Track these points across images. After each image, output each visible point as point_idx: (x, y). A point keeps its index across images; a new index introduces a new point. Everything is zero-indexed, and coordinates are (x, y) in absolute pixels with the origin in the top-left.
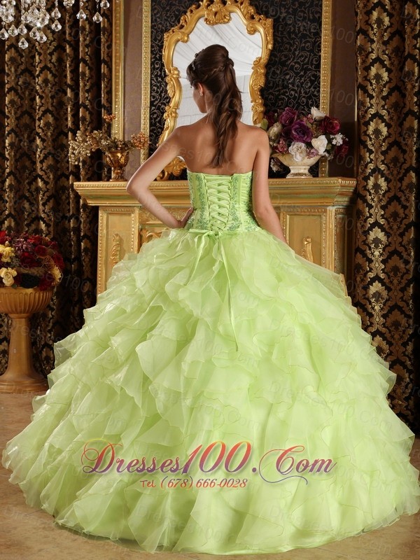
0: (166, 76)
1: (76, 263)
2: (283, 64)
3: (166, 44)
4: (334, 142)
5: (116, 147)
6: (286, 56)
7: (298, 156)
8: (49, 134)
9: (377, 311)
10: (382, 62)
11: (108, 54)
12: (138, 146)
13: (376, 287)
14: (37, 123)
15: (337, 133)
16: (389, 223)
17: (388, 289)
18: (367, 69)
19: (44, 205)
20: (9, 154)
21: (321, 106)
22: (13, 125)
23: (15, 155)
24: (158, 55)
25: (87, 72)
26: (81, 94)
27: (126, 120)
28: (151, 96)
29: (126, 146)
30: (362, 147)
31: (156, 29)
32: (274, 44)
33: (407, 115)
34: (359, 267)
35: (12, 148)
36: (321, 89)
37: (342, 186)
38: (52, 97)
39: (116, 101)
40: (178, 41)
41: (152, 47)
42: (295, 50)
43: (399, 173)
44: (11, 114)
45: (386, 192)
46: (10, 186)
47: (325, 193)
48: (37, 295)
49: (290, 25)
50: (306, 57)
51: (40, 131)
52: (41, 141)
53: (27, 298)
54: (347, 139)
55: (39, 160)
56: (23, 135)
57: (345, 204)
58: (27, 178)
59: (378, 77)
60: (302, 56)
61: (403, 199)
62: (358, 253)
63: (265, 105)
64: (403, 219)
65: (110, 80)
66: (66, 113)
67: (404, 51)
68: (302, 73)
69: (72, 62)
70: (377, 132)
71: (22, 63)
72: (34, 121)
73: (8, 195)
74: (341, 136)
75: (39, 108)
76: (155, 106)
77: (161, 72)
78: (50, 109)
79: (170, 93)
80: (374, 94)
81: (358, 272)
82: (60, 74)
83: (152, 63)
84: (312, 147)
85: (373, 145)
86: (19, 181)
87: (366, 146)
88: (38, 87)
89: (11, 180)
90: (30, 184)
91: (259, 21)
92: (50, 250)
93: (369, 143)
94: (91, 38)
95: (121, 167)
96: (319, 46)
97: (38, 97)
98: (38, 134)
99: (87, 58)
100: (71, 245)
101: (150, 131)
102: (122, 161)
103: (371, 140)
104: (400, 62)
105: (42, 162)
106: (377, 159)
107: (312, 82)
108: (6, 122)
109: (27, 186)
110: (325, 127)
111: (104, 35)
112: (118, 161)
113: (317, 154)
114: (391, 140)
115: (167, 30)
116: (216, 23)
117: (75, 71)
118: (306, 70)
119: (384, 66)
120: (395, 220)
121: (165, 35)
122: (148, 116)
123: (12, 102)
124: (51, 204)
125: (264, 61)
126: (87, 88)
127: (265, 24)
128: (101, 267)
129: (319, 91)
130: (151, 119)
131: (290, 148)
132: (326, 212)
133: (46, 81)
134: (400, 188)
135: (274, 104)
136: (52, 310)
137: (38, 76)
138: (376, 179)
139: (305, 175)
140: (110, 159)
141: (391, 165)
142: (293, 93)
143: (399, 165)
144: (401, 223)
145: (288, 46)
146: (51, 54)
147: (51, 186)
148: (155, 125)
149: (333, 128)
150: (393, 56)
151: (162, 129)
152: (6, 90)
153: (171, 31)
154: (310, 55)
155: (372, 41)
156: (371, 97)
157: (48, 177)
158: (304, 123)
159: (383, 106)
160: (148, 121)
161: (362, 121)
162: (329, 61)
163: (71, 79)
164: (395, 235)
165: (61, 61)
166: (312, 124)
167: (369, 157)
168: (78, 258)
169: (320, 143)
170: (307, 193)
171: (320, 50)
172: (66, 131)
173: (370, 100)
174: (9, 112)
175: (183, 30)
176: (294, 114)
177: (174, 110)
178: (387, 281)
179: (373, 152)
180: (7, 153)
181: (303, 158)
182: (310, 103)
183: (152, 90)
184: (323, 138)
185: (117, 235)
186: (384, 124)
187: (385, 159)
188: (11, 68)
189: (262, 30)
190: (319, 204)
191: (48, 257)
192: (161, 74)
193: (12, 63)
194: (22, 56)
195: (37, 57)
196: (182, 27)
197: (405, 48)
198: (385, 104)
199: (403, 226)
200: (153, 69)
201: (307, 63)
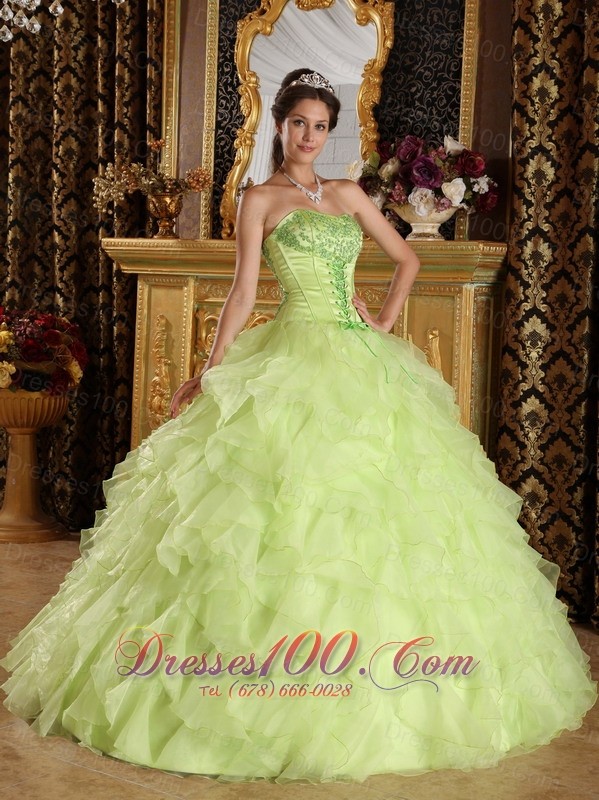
0: (239, 84)
1: (106, 356)
2: (408, 70)
3: (239, 36)
4: (476, 189)
5: (164, 188)
6: (412, 58)
7: (422, 208)
8: (72, 166)
9: (532, 439)
10: (549, 70)
11: (156, 50)
12: (194, 188)
13: (531, 405)
14: (54, 150)
15: (481, 174)
16: (553, 311)
17: (550, 408)
18: (527, 80)
19: (62, 269)
20: (12, 194)
21: (461, 135)
22: (20, 152)
23: (23, 196)
24: (229, 53)
25: (127, 76)
26: (117, 108)
27: (181, 147)
28: (217, 113)
29: (178, 187)
30: (516, 196)
31: (226, 15)
32: (395, 41)
33: (583, 150)
34: (508, 374)
35: (17, 186)
36: (462, 109)
37: (483, 255)
38: (77, 113)
39: (167, 121)
40: (257, 32)
41: (220, 40)
42: (426, 50)
43: (569, 236)
44: (17, 135)
45: (550, 264)
46: (14, 240)
47: (459, 264)
48: (47, 401)
49: (418, 11)
50: (441, 61)
51: (58, 161)
52: (60, 175)
53: (32, 405)
54: (496, 185)
55: (55, 204)
56: (34, 167)
57: (491, 280)
58: (40, 230)
59: (543, 92)
60: (435, 59)
61: (574, 275)
62: (507, 354)
63: (380, 131)
64: (574, 305)
65: (160, 88)
66: (96, 136)
67: (582, 55)
68: (434, 85)
69: (105, 60)
70: (539, 174)
71: (35, 60)
72: (51, 145)
73: (10, 255)
74: (487, 180)
75: (58, 128)
76: (223, 128)
77: (232, 78)
78: (74, 129)
79: (244, 110)
80: (537, 119)
81: (506, 382)
82: (88, 78)
83: (220, 65)
84: (443, 196)
85: (533, 193)
86: (27, 235)
87: (522, 196)
88: (56, 97)
89: (15, 233)
90: (43, 238)
91: (374, 6)
92: (66, 336)
93: (527, 190)
94: (133, 26)
95: (170, 217)
96: (461, 45)
97: (55, 111)
98: (55, 166)
99: (126, 55)
100: (99, 330)
101: (215, 165)
102: (172, 208)
103: (529, 187)
104: (576, 70)
105: (60, 207)
106: (538, 215)
107: (449, 98)
108: (11, 147)
109: (39, 241)
110: (464, 166)
111: (151, 21)
112: (165, 208)
113: (450, 206)
114: (560, 187)
115: (242, 17)
116: (313, 8)
117: (109, 74)
118: (440, 80)
119: (553, 76)
120: (562, 306)
121: (239, 25)
122: (213, 143)
123: (18, 117)
124: (71, 269)
125: (380, 65)
126: (126, 99)
127: (383, 10)
128: (140, 363)
129: (458, 112)
130: (216, 147)
131: (411, 196)
132: (460, 291)
133: (68, 88)
134: (570, 259)
135: (392, 130)
136: (71, 423)
137: (57, 80)
138: (536, 244)
139: (433, 235)
140: (154, 205)
141: (558, 225)
142: (420, 113)
143: (570, 224)
144: (570, 311)
145: (415, 44)
146: (76, 49)
147: (73, 242)
148: (222, 156)
149: (475, 167)
150: (566, 61)
151: (232, 162)
152: (11, 100)
153: (247, 17)
154: (447, 58)
155: (536, 39)
156: (532, 122)
157: (69, 230)
158: (432, 160)
159: (550, 137)
160: (213, 151)
161: (518, 158)
162: (474, 67)
163: (104, 85)
164: (562, 328)
165: (90, 59)
166: (444, 161)
167: (527, 212)
168: (109, 349)
169: (455, 190)
170: (433, 264)
171: (461, 51)
172: (95, 161)
173: (530, 127)
174: (14, 132)
175: (264, 17)
176: (418, 145)
177: (249, 135)
178: (547, 396)
179: (532, 205)
180: (10, 192)
181: (430, 212)
182: (445, 129)
183: (219, 105)
184: (459, 182)
185: (162, 317)
186: (549, 163)
187: (550, 215)
188: (18, 67)
189: (377, 18)
190: (451, 280)
191: (62, 346)
192: (232, 82)
193: (20, 61)
194: (35, 51)
195: (56, 52)
196: (263, 12)
197: (583, 50)
198: (553, 133)
199: (574, 316)
200: (221, 74)
201: (442, 70)
